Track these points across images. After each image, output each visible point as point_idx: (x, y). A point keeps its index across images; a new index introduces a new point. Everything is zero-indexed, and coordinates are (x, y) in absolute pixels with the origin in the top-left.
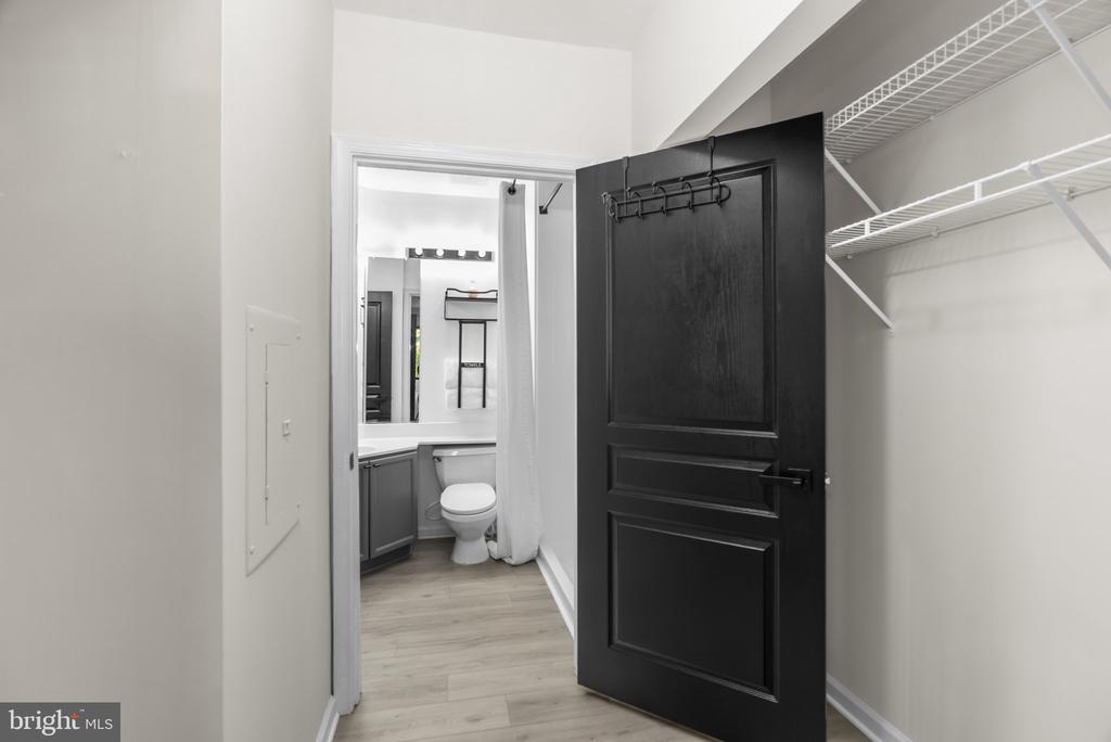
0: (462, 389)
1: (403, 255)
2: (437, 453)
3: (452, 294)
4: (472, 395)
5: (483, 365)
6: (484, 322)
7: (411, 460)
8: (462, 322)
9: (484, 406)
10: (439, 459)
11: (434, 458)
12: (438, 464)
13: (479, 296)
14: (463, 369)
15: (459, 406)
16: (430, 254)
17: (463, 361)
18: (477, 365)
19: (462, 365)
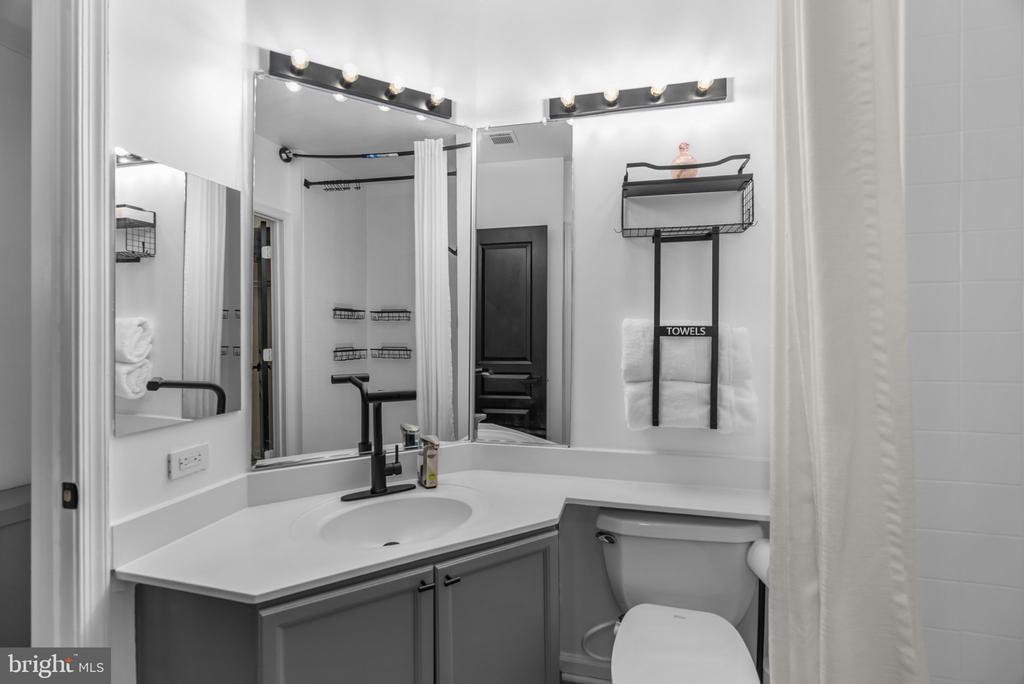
0: (662, 383)
1: (539, 115)
2: (606, 523)
3: (639, 175)
4: (684, 399)
5: (712, 332)
6: (712, 235)
7: (545, 552)
8: (659, 237)
9: (714, 424)
10: (611, 538)
11: (601, 533)
12: (608, 549)
13: (701, 173)
14: (664, 340)
15: (656, 421)
16: (590, 104)
17: (662, 323)
18: (695, 332)
19: (660, 331)
